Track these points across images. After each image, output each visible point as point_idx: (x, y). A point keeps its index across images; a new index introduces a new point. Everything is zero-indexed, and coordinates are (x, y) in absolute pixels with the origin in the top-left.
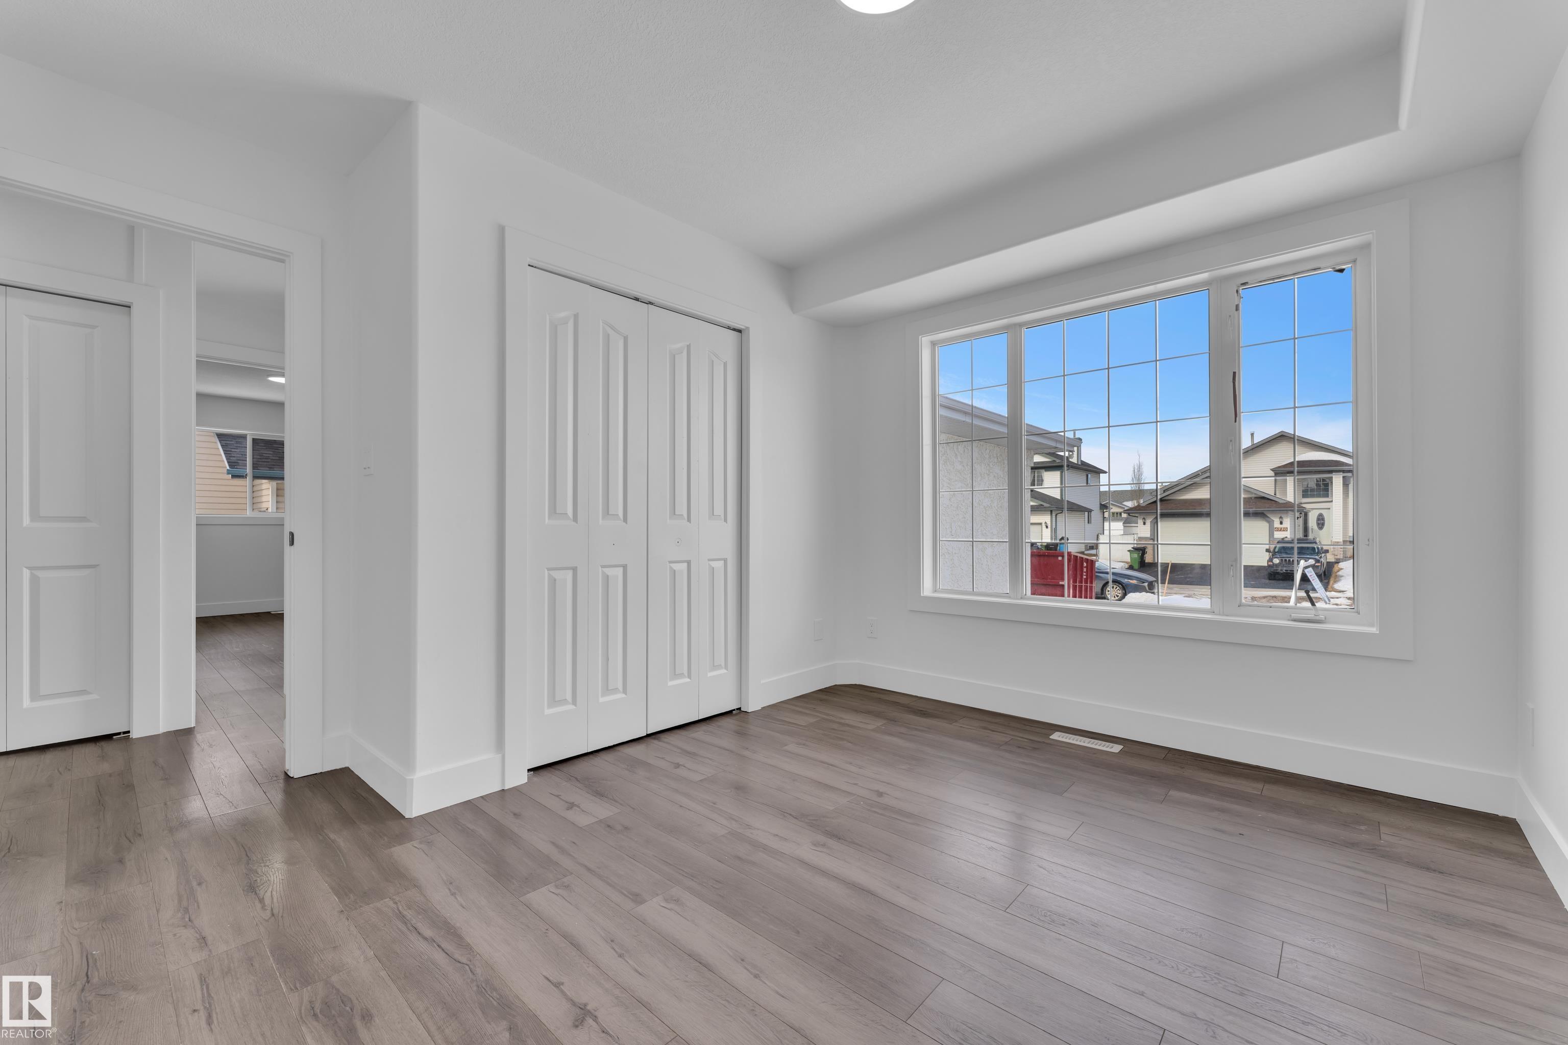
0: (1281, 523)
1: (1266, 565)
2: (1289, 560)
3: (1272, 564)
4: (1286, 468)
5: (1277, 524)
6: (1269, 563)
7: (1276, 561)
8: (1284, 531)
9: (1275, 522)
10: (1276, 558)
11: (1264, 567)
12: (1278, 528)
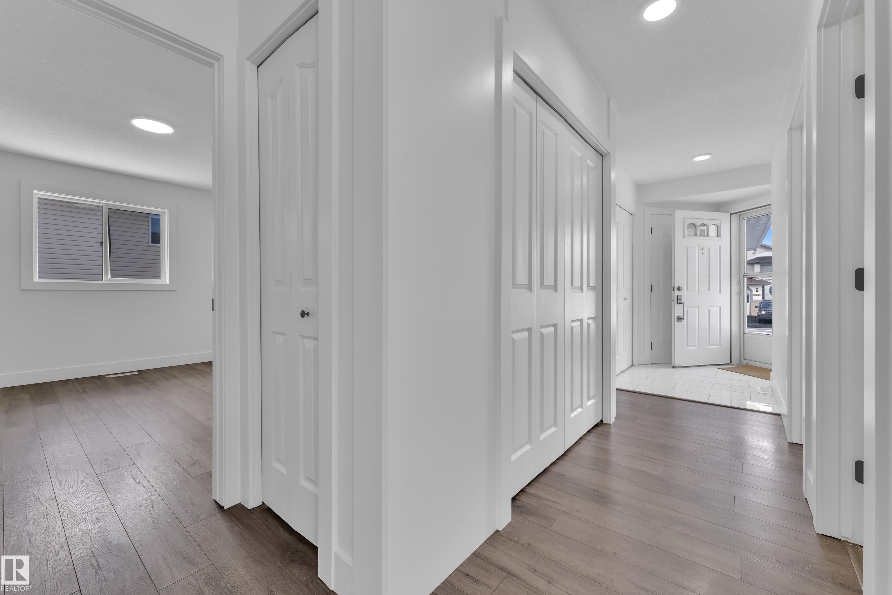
0: (757, 291)
1: (756, 315)
2: (769, 312)
3: (760, 314)
4: (754, 260)
5: (754, 292)
6: (759, 314)
7: (763, 313)
8: (758, 296)
9: (753, 291)
10: (763, 311)
11: (755, 316)
12: (755, 294)
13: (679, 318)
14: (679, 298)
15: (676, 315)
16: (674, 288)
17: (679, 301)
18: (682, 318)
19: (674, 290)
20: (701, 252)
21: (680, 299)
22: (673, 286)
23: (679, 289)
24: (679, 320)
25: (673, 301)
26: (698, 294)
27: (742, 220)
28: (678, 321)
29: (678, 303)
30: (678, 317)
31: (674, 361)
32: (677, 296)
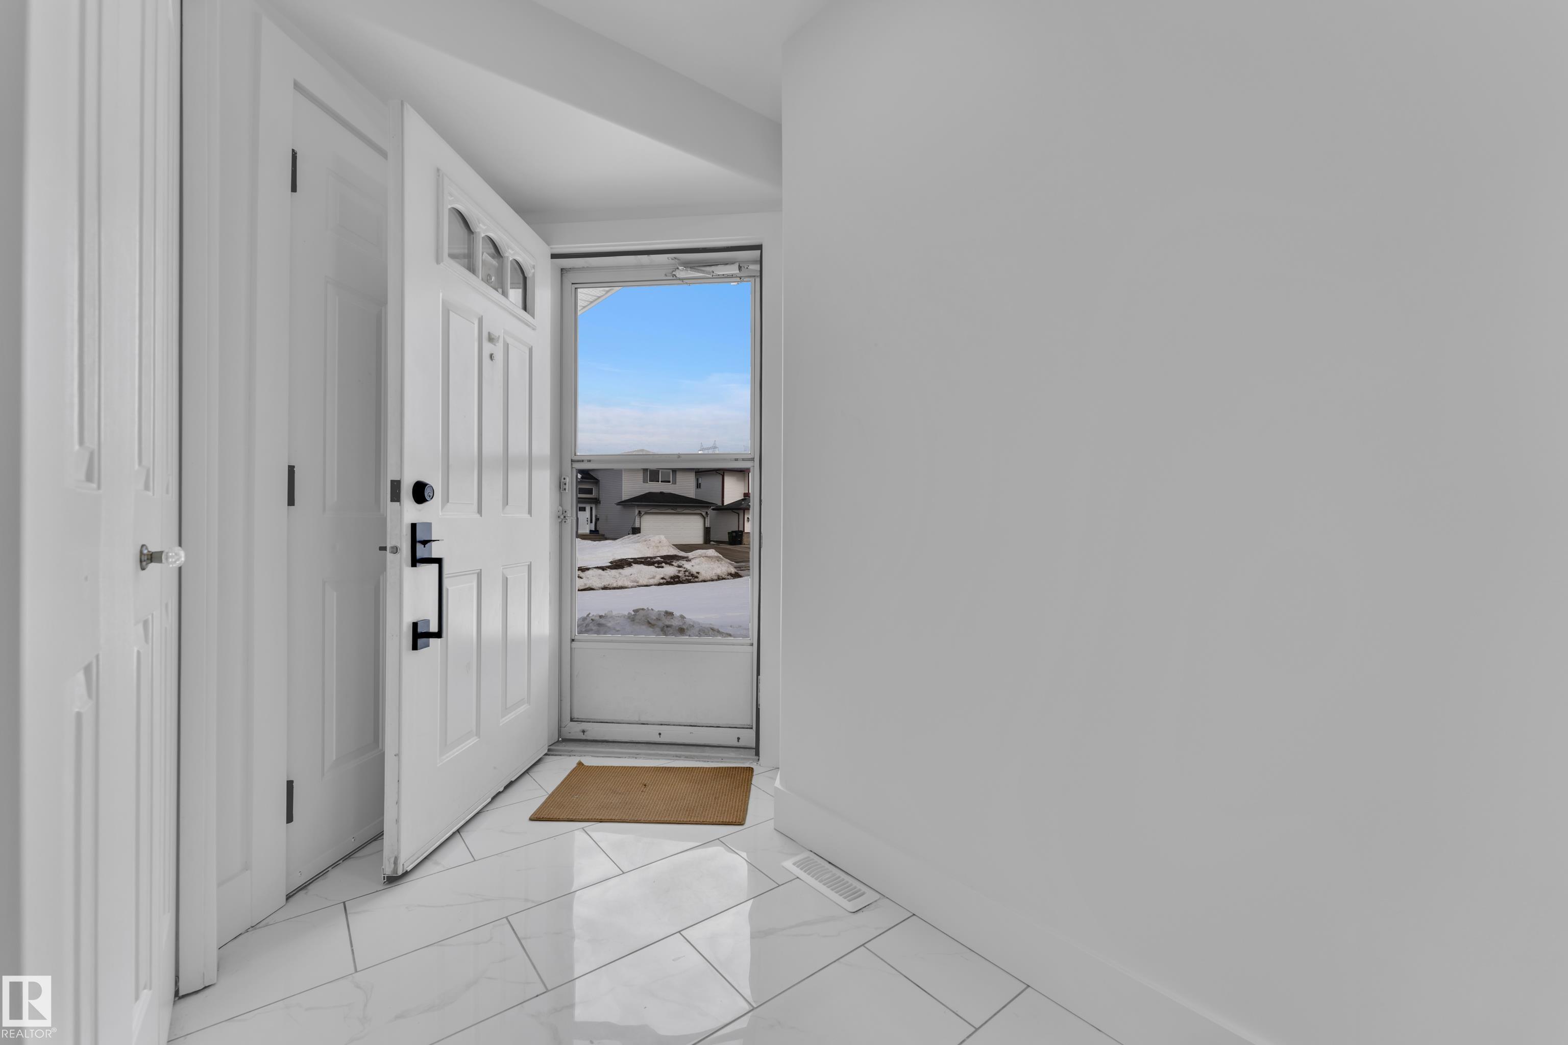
13: (420, 630)
14: (420, 536)
15: (408, 620)
16: (396, 486)
17: (421, 552)
18: (434, 628)
19: (396, 496)
20: (488, 348)
21: (425, 543)
22: (392, 475)
23: (420, 493)
24: (420, 641)
25: (395, 550)
26: (478, 516)
27: (568, 287)
28: (415, 647)
29: (415, 561)
30: (415, 625)
31: (399, 852)
32: (414, 526)
